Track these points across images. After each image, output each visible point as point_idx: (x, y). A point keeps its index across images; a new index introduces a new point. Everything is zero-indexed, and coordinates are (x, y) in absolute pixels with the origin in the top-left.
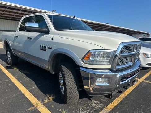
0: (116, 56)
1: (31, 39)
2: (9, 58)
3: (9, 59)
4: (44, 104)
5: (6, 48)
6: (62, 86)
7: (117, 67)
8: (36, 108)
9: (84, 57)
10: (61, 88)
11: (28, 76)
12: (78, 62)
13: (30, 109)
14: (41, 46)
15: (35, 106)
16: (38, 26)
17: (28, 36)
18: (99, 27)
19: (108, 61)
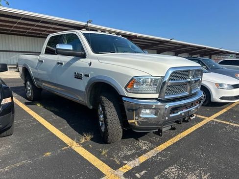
0: (164, 83)
1: (62, 64)
2: (29, 90)
3: (29, 93)
4: (80, 144)
5: (25, 77)
6: (102, 121)
7: (166, 97)
8: (70, 147)
9: (127, 85)
10: (101, 124)
11: (56, 113)
12: (120, 91)
13: (63, 149)
14: (75, 73)
15: (70, 146)
16: (72, 49)
17: (57, 61)
18: (158, 44)
19: (155, 89)
